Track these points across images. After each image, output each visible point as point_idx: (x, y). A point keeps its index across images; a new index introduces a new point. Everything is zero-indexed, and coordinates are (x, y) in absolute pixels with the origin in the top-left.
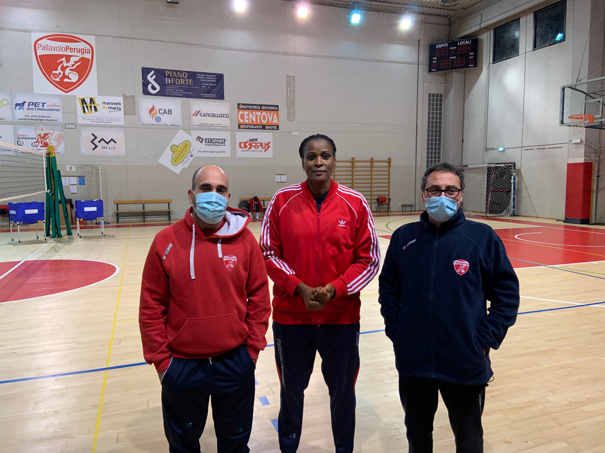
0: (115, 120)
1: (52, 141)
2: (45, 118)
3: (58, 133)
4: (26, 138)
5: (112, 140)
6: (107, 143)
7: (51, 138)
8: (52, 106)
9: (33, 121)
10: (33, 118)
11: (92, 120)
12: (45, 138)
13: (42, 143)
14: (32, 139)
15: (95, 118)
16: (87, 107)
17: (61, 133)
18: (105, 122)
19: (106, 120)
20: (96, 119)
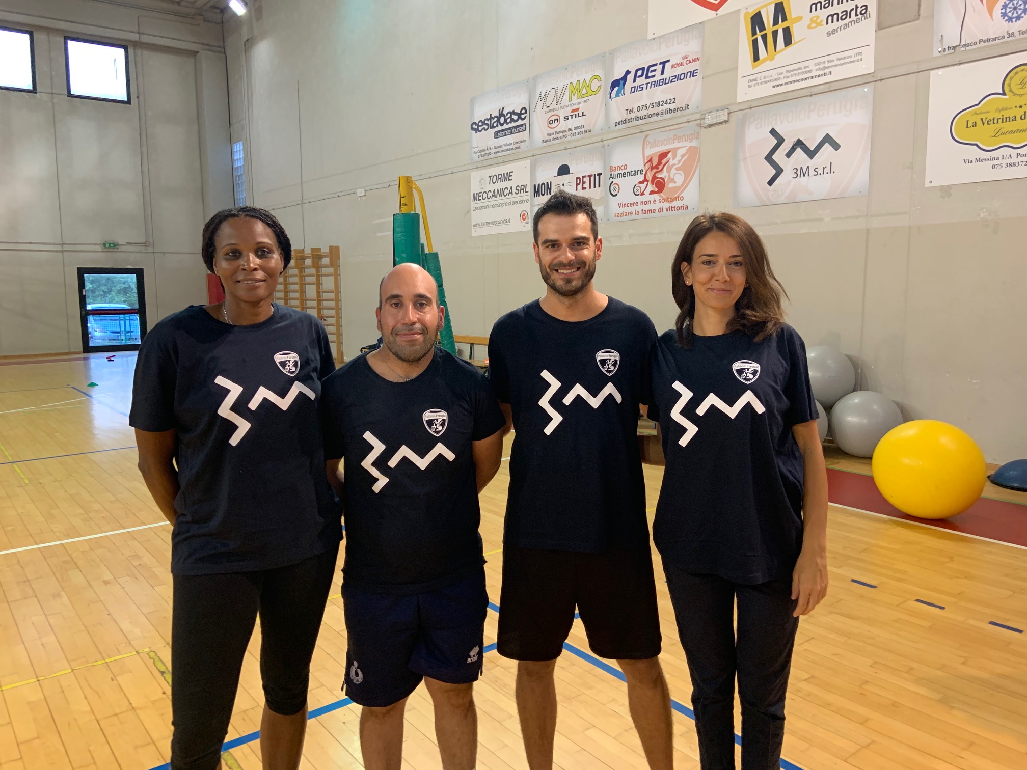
0: (845, 58)
1: (673, 171)
2: (666, 107)
3: (688, 144)
4: (624, 175)
5: (828, 139)
6: (811, 154)
7: (674, 165)
8: (682, 64)
9: (640, 122)
10: (640, 114)
11: (777, 80)
12: (660, 167)
13: (652, 183)
14: (636, 173)
15: (784, 70)
16: (764, 37)
17: (694, 144)
18: (812, 78)
19: (814, 68)
20: (787, 71)
